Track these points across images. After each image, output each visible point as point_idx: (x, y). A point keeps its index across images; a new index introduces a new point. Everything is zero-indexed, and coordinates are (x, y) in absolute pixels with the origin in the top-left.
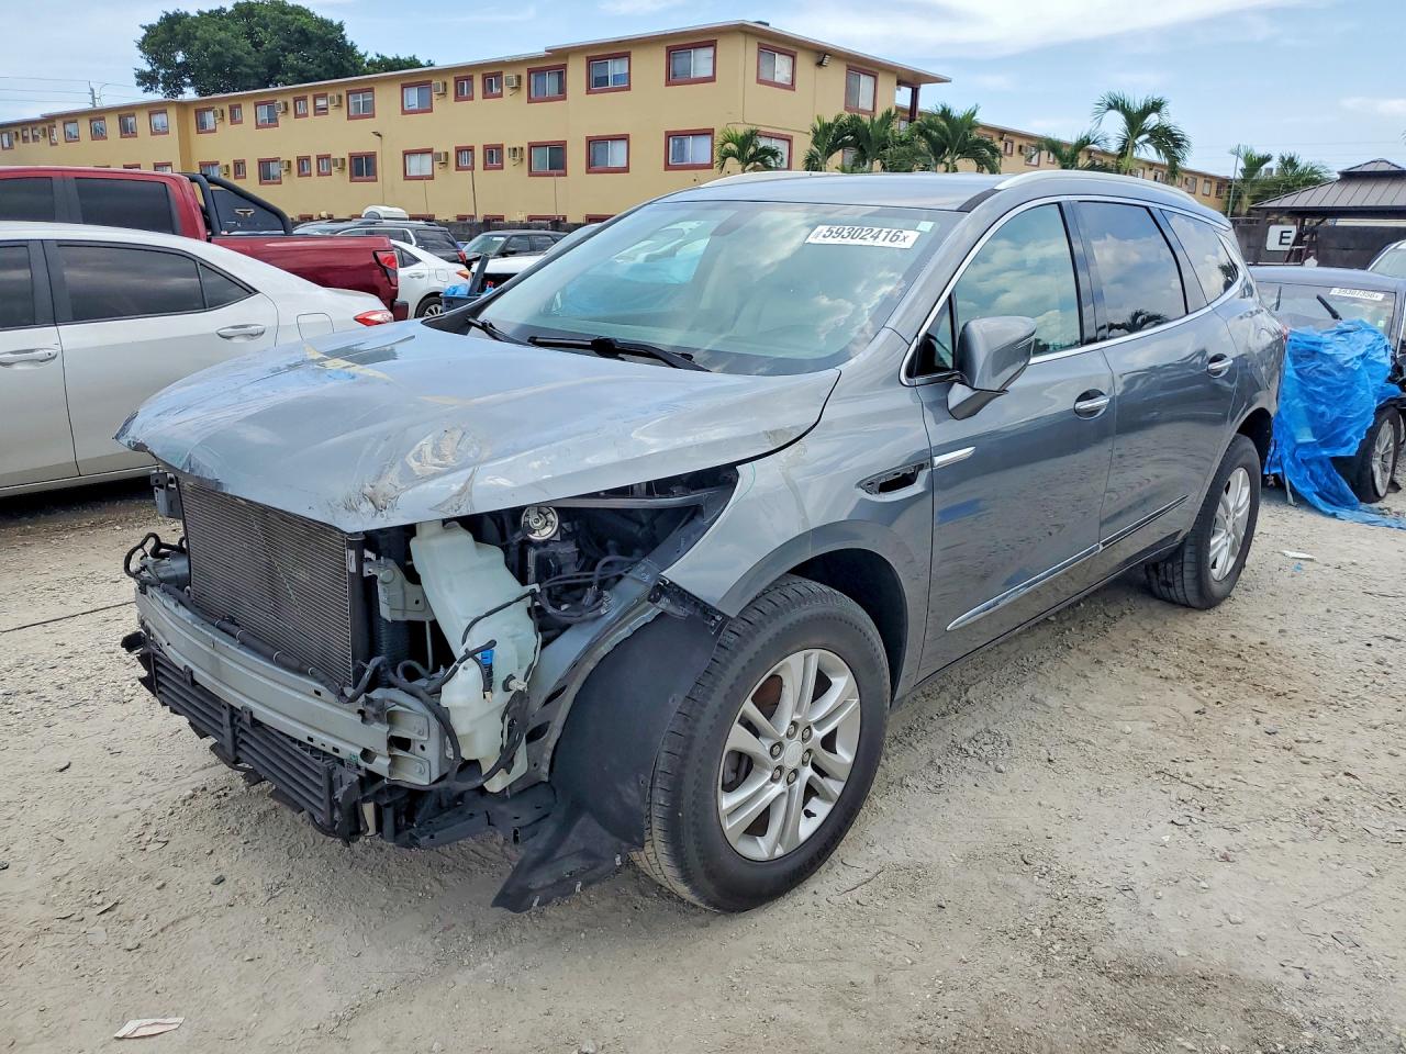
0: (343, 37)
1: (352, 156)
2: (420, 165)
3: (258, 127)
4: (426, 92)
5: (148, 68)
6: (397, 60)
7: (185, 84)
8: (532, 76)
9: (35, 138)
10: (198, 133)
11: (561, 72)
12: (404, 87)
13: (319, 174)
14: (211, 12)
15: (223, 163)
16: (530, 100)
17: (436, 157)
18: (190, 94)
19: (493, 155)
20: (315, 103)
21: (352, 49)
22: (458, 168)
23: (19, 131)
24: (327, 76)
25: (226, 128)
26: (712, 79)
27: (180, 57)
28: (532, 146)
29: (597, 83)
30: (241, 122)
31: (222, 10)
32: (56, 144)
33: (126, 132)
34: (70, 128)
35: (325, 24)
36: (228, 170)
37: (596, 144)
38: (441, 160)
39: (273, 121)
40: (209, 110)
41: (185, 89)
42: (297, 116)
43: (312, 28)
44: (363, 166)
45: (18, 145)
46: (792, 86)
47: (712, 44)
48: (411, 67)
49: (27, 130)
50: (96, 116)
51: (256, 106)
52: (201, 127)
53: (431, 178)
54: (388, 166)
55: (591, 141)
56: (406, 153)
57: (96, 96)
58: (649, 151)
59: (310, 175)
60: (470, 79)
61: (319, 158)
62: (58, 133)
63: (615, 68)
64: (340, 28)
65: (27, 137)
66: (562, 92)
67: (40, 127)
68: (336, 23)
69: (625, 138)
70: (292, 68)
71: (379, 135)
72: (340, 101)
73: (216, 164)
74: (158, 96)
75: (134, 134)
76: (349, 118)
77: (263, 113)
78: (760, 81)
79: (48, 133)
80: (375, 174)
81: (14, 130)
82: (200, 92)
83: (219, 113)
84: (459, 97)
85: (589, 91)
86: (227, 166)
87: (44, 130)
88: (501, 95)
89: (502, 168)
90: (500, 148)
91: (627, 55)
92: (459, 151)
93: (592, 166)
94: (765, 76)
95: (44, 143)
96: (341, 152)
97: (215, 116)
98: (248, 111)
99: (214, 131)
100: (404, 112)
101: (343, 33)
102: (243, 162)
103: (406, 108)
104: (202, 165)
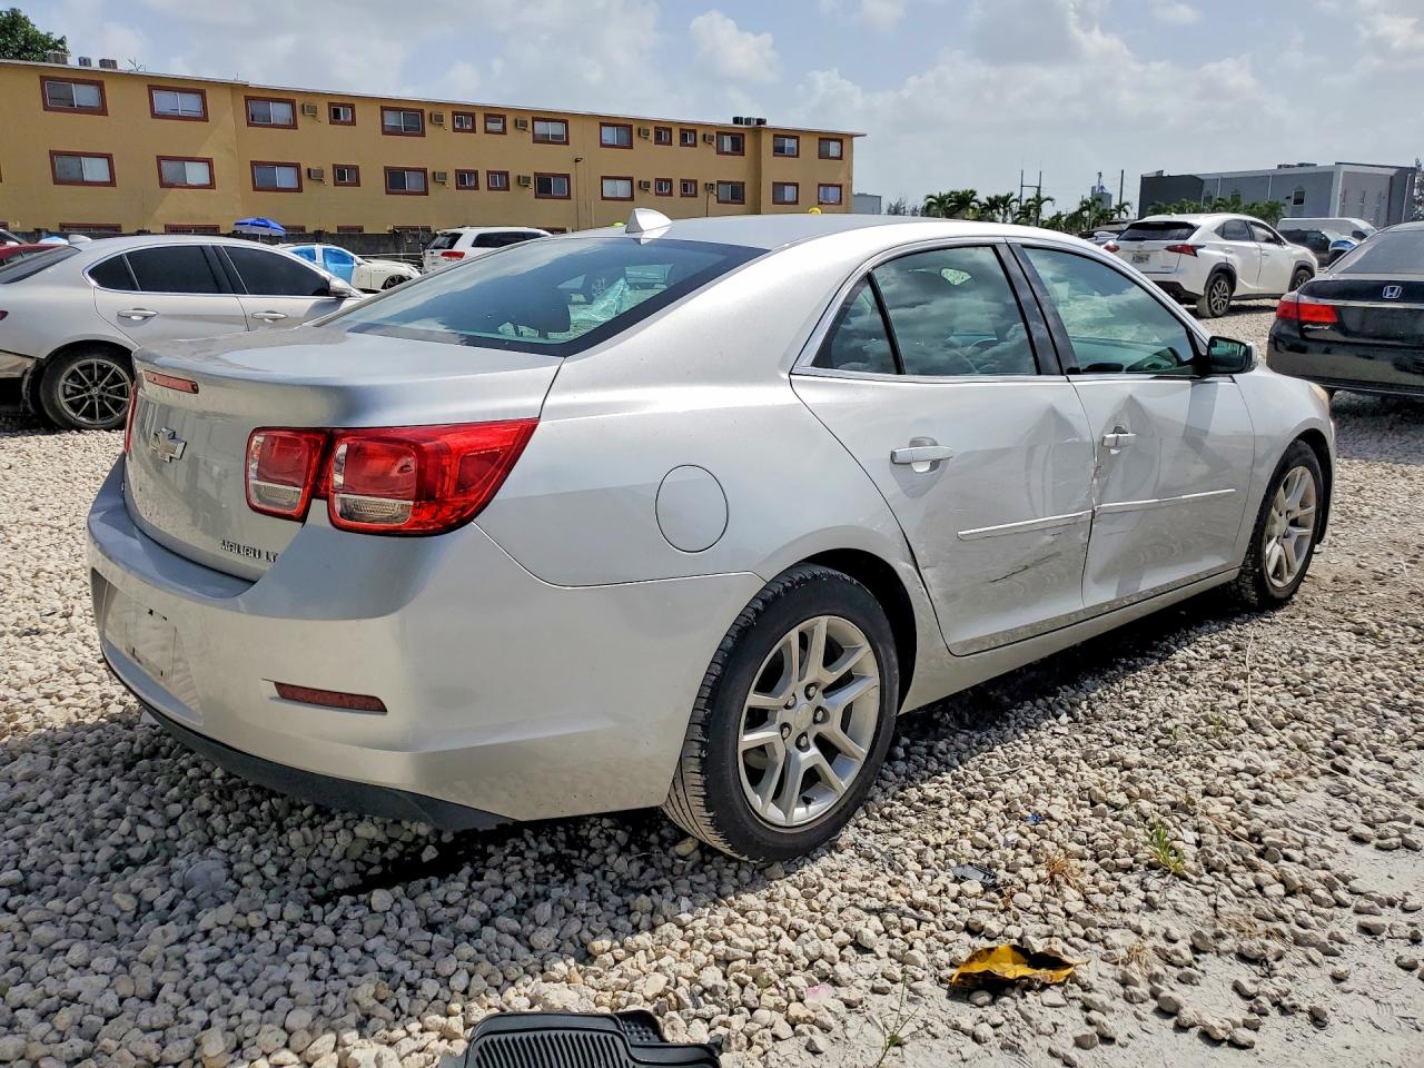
1: (536, 175)
2: (618, 188)
3: (382, 132)
10: (250, 125)
11: (737, 138)
12: (602, 124)
13: (491, 188)
15: (309, 166)
16: (717, 152)
17: (638, 184)
19: (688, 187)
20: (486, 122)
22: (657, 193)
25: (319, 127)
26: (841, 159)
28: (719, 182)
36: (319, 176)
38: (644, 186)
39: (413, 130)
40: (283, 101)
42: (452, 129)
47: (840, 141)
51: (382, 109)
52: (256, 119)
54: (583, 187)
55: (777, 185)
56: (603, 178)
59: (476, 188)
61: (488, 172)
66: (740, 151)
69: (795, 185)
71: (577, 161)
72: (525, 125)
73: (293, 165)
76: (534, 141)
77: (396, 119)
80: (568, 193)
84: (658, 140)
85: (776, 155)
86: (320, 170)
88: (695, 145)
89: (696, 197)
90: (696, 182)
92: (659, 181)
93: (777, 199)
98: (366, 115)
99: (293, 127)
102: (356, 169)
104: (255, 166)
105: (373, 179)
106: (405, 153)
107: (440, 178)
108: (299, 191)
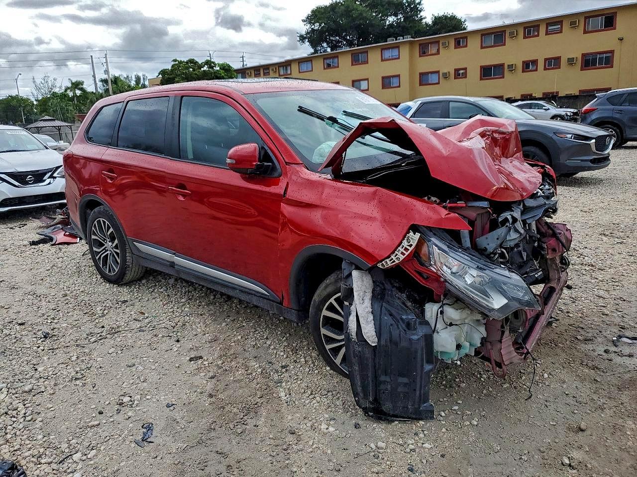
1: (583, 55)
3: (483, 47)
10: (420, 56)
13: (545, 69)
15: (444, 71)
20: (547, 28)
25: (447, 52)
30: (466, 46)
33: (358, 62)
36: (448, 75)
39: (499, 43)
42: (525, 37)
49: (260, 70)
51: (482, 35)
52: (424, 53)
59: (536, 70)
61: (546, 60)
65: (260, 74)
71: (622, 39)
73: (438, 72)
86: (449, 72)
87: (276, 68)
96: (574, 53)
99: (436, 54)
102: (465, 69)
104: (421, 74)
105: (474, 73)
106: (493, 56)
107: (511, 67)
108: (438, 83)
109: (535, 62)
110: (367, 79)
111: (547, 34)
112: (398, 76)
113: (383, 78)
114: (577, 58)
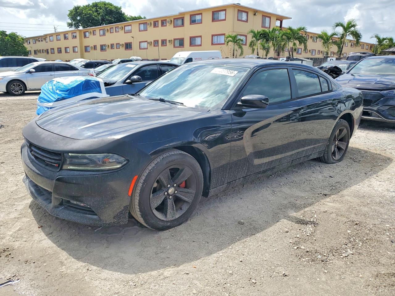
0: (121, 11)
1: (125, 43)
2: (144, 45)
3: (100, 36)
4: (146, 25)
5: (70, 22)
6: (135, 17)
7: (79, 26)
8: (175, 20)
9: (42, 41)
10: (84, 38)
11: (183, 19)
12: (139, 24)
13: (117, 48)
14: (86, 5)
15: (91, 46)
16: (174, 27)
17: (148, 43)
18: (81, 28)
19: (164, 42)
20: (115, 29)
21: (124, 14)
22: (154, 46)
23: (38, 39)
24: (117, 22)
25: (92, 36)
26: (225, 20)
27: (78, 18)
28: (175, 40)
29: (193, 22)
30: (95, 35)
31: (89, 5)
32: (47, 42)
33: (66, 38)
34: (51, 38)
35: (116, 8)
36: (92, 48)
37: (192, 39)
38: (150, 44)
39: (104, 34)
40: (87, 32)
41: (80, 27)
42: (111, 32)
43: (113, 9)
44: (128, 46)
45: (37, 42)
46: (247, 21)
47: (225, 10)
48: (139, 19)
49: (40, 38)
50: (58, 34)
51: (100, 30)
52: (85, 36)
53: (147, 49)
54: (135, 46)
55: (191, 38)
56: (140, 42)
57: (56, 29)
58: (207, 40)
59: (114, 49)
60: (158, 21)
61: (116, 44)
62: (48, 40)
63: (198, 17)
64: (120, 8)
65: (40, 41)
66: (183, 24)
67: (43, 38)
68: (119, 7)
69: (201, 37)
70: (108, 20)
71: (133, 37)
72: (122, 28)
73: (89, 46)
74: (73, 28)
75: (68, 39)
76: (125, 33)
77: (102, 32)
78: (238, 20)
79: (45, 39)
80: (132, 48)
81: (36, 39)
82: (84, 27)
83: (90, 33)
84: (155, 26)
85: (191, 24)
88: (166, 26)
89: (166, 46)
90: (166, 40)
91: (201, 14)
92: (155, 41)
93: (191, 44)
94: (240, 18)
95: (44, 42)
96: (123, 42)
97: (89, 33)
98: (97, 32)
99: (88, 37)
100: (140, 31)
101: (121, 10)
102: (96, 46)
103: (140, 30)
104: (85, 47)
105: (99, 48)
107: (108, 46)
108: (90, 52)
109: (114, 44)
110: (69, 47)
111: (116, 32)
112: (77, 47)
113: (73, 47)
114: (123, 44)
